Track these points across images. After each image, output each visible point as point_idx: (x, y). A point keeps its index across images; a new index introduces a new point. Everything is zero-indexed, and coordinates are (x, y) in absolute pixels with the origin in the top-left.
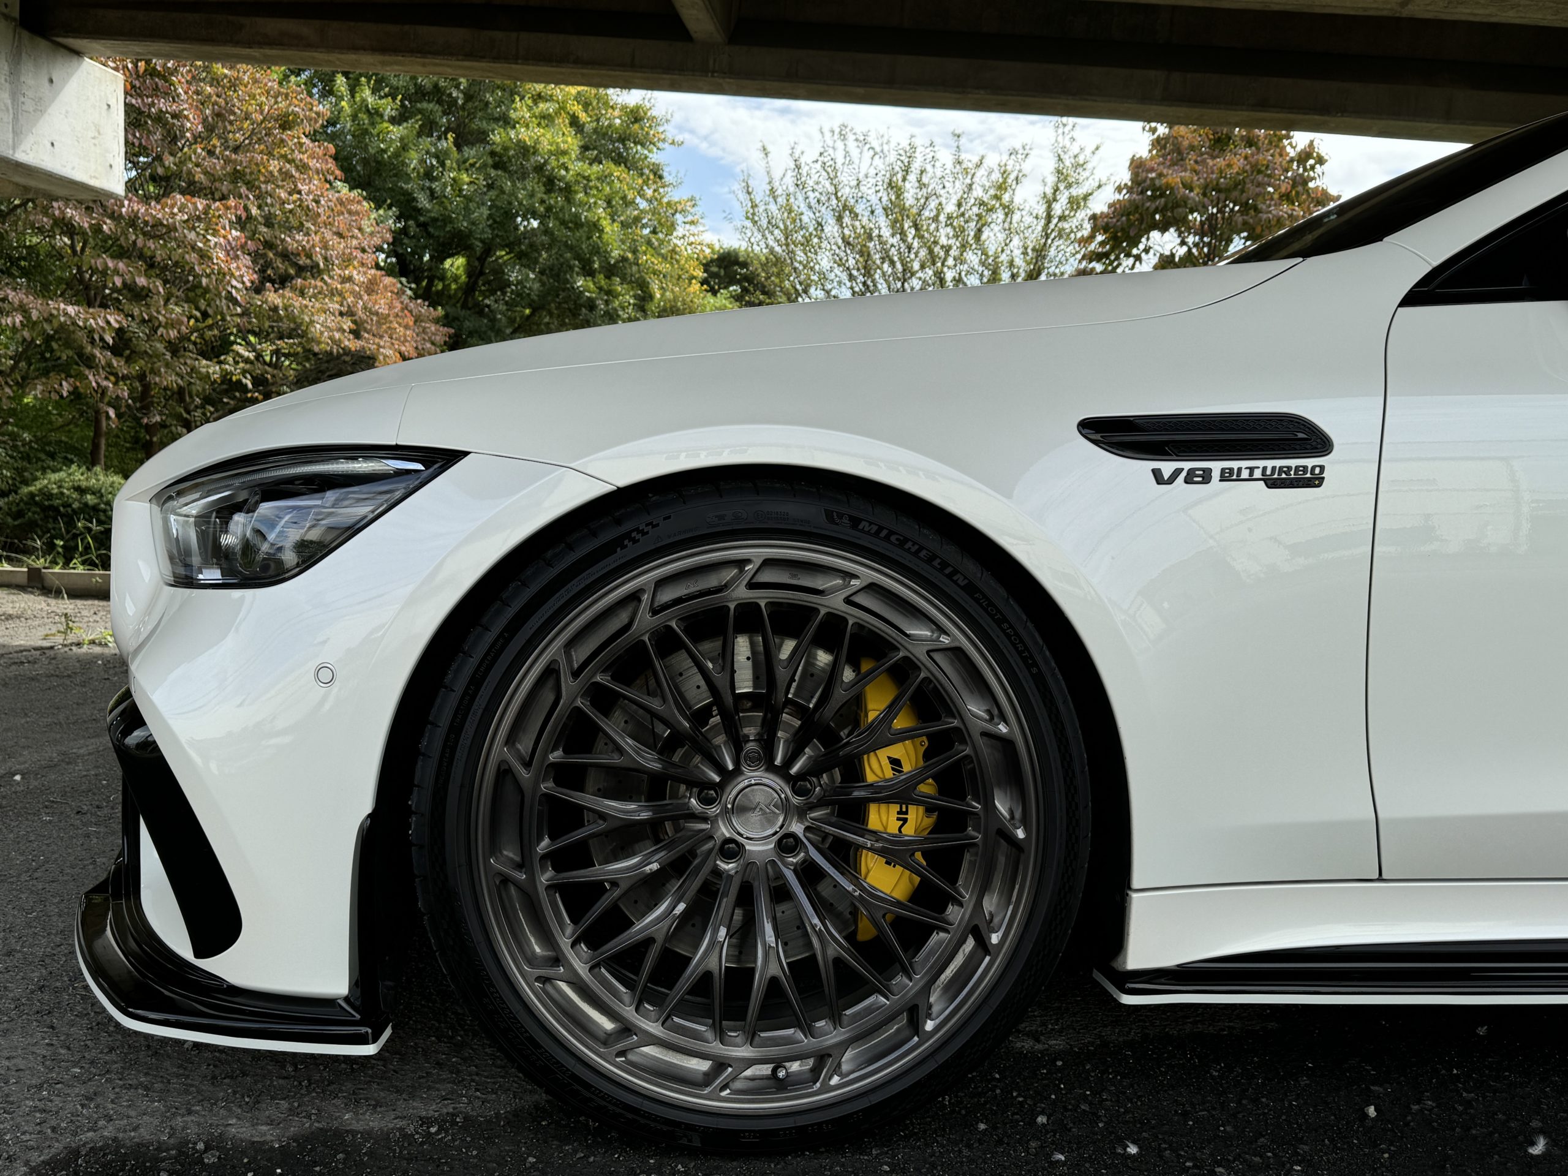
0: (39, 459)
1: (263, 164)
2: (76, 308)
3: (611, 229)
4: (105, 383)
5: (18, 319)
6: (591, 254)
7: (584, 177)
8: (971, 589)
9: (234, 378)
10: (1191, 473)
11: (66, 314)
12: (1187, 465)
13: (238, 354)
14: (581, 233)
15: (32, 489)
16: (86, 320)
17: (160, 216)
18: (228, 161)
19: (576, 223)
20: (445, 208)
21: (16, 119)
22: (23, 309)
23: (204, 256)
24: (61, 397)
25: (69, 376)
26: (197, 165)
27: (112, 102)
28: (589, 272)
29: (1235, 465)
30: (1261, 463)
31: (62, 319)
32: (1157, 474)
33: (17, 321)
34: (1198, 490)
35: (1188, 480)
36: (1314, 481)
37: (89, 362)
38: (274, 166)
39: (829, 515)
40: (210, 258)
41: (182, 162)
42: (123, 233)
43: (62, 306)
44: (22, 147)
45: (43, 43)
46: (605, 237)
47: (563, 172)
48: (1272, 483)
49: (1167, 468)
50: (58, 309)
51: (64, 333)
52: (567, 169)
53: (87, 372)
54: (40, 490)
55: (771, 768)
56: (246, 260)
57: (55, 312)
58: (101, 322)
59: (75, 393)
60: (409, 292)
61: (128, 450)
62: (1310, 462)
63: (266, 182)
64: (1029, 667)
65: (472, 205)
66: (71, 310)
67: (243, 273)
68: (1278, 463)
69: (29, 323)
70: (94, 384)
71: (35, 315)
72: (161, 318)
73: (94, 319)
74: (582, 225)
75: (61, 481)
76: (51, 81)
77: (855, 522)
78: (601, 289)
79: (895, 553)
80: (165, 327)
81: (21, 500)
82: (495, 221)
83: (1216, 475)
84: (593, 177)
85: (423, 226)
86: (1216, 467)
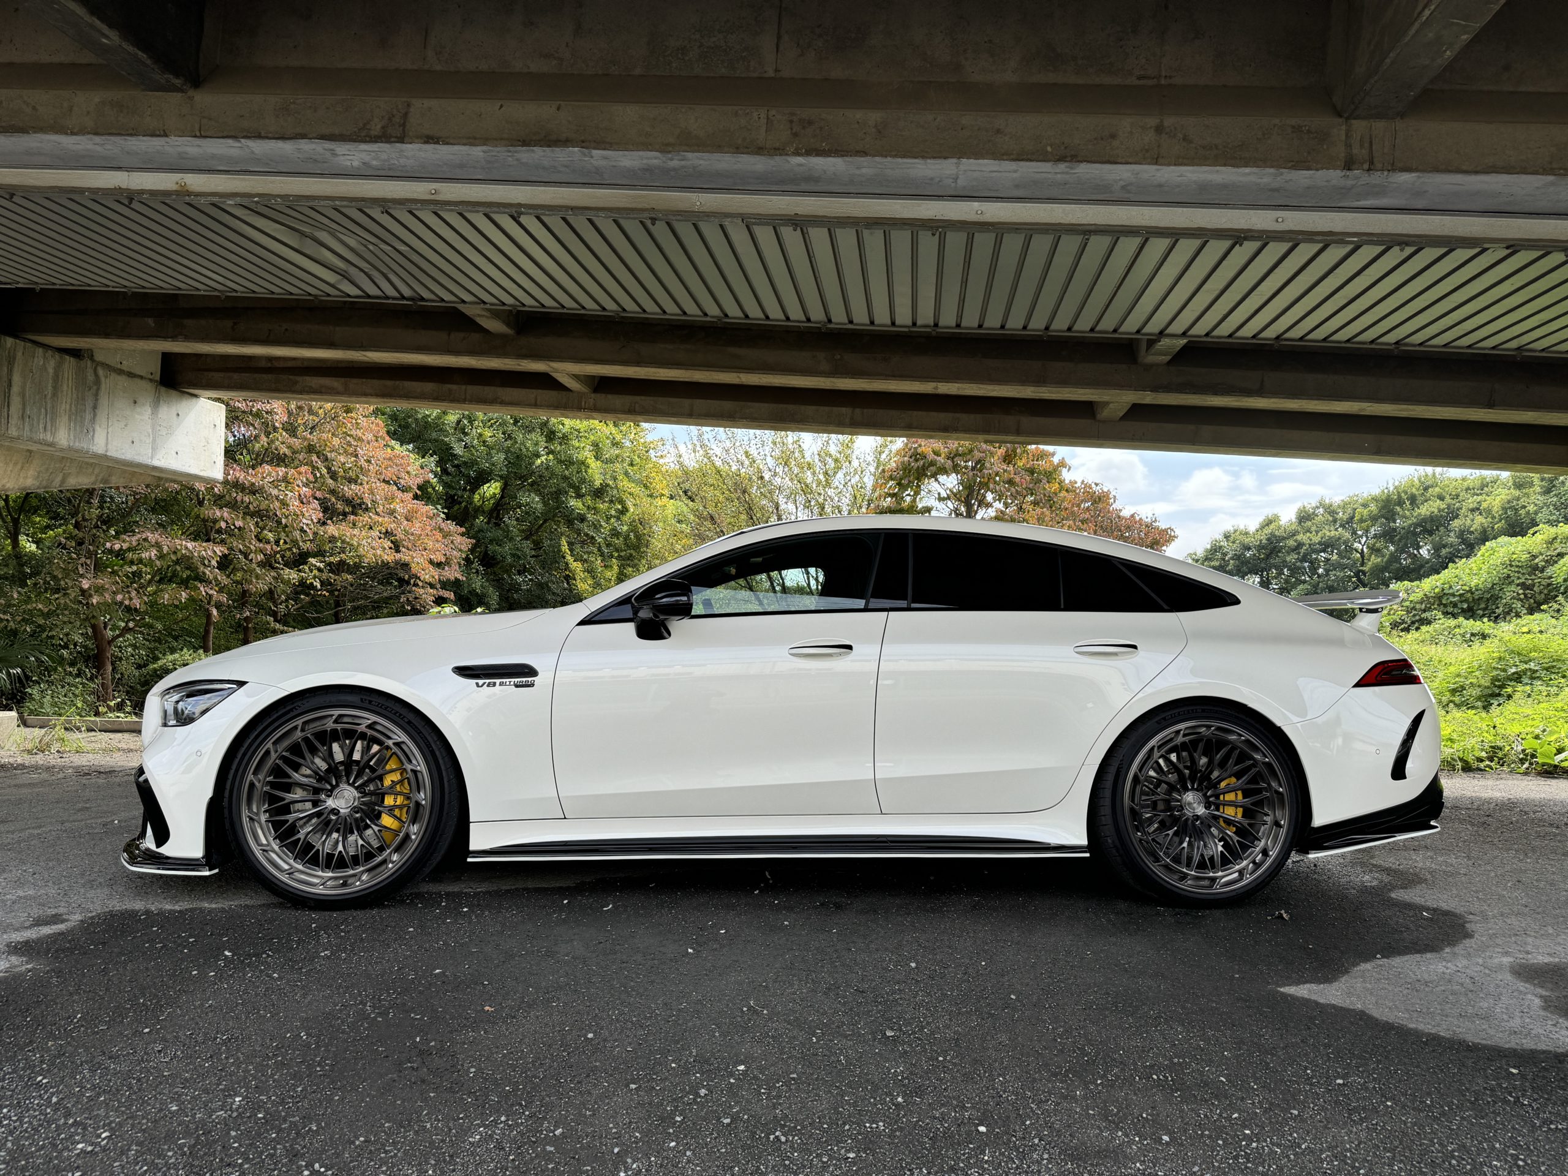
0: (166, 642)
1: (328, 440)
2: (193, 544)
3: (594, 464)
4: (211, 592)
5: (154, 553)
6: (579, 482)
7: (576, 430)
8: (409, 723)
9: (308, 582)
10: (489, 683)
11: (187, 548)
12: (487, 681)
13: (312, 565)
14: (573, 469)
15: (155, 666)
16: (200, 552)
17: (253, 480)
18: (305, 439)
19: (569, 462)
20: (473, 455)
21: (154, 440)
22: (158, 545)
23: (284, 504)
24: (181, 602)
25: (187, 588)
26: (283, 443)
27: (218, 423)
28: (579, 496)
29: (504, 680)
30: (513, 680)
31: (184, 552)
32: (477, 684)
33: (153, 554)
34: (491, 689)
35: (488, 686)
36: (532, 685)
37: (202, 579)
38: (336, 442)
39: (362, 700)
40: (288, 505)
41: (272, 441)
42: (228, 491)
43: (184, 543)
44: (157, 457)
45: (174, 393)
46: (590, 471)
47: (561, 426)
48: (517, 686)
49: (481, 682)
50: (181, 545)
51: (186, 561)
52: (563, 424)
53: (199, 585)
54: (161, 666)
55: (349, 784)
56: (316, 504)
57: (179, 547)
58: (210, 553)
59: (191, 599)
60: (443, 516)
61: (232, 633)
62: (530, 679)
63: (331, 452)
64: (428, 748)
65: (493, 452)
66: (190, 545)
67: (312, 513)
68: (519, 680)
69: (161, 557)
70: (204, 593)
71: (165, 549)
72: (252, 547)
73: (205, 550)
74: (573, 463)
75: (175, 660)
76: (178, 415)
77: (370, 702)
78: (588, 507)
79: (384, 712)
80: (255, 553)
81: (148, 673)
82: (510, 462)
83: (498, 684)
84: (582, 430)
85: (457, 466)
86: (498, 681)
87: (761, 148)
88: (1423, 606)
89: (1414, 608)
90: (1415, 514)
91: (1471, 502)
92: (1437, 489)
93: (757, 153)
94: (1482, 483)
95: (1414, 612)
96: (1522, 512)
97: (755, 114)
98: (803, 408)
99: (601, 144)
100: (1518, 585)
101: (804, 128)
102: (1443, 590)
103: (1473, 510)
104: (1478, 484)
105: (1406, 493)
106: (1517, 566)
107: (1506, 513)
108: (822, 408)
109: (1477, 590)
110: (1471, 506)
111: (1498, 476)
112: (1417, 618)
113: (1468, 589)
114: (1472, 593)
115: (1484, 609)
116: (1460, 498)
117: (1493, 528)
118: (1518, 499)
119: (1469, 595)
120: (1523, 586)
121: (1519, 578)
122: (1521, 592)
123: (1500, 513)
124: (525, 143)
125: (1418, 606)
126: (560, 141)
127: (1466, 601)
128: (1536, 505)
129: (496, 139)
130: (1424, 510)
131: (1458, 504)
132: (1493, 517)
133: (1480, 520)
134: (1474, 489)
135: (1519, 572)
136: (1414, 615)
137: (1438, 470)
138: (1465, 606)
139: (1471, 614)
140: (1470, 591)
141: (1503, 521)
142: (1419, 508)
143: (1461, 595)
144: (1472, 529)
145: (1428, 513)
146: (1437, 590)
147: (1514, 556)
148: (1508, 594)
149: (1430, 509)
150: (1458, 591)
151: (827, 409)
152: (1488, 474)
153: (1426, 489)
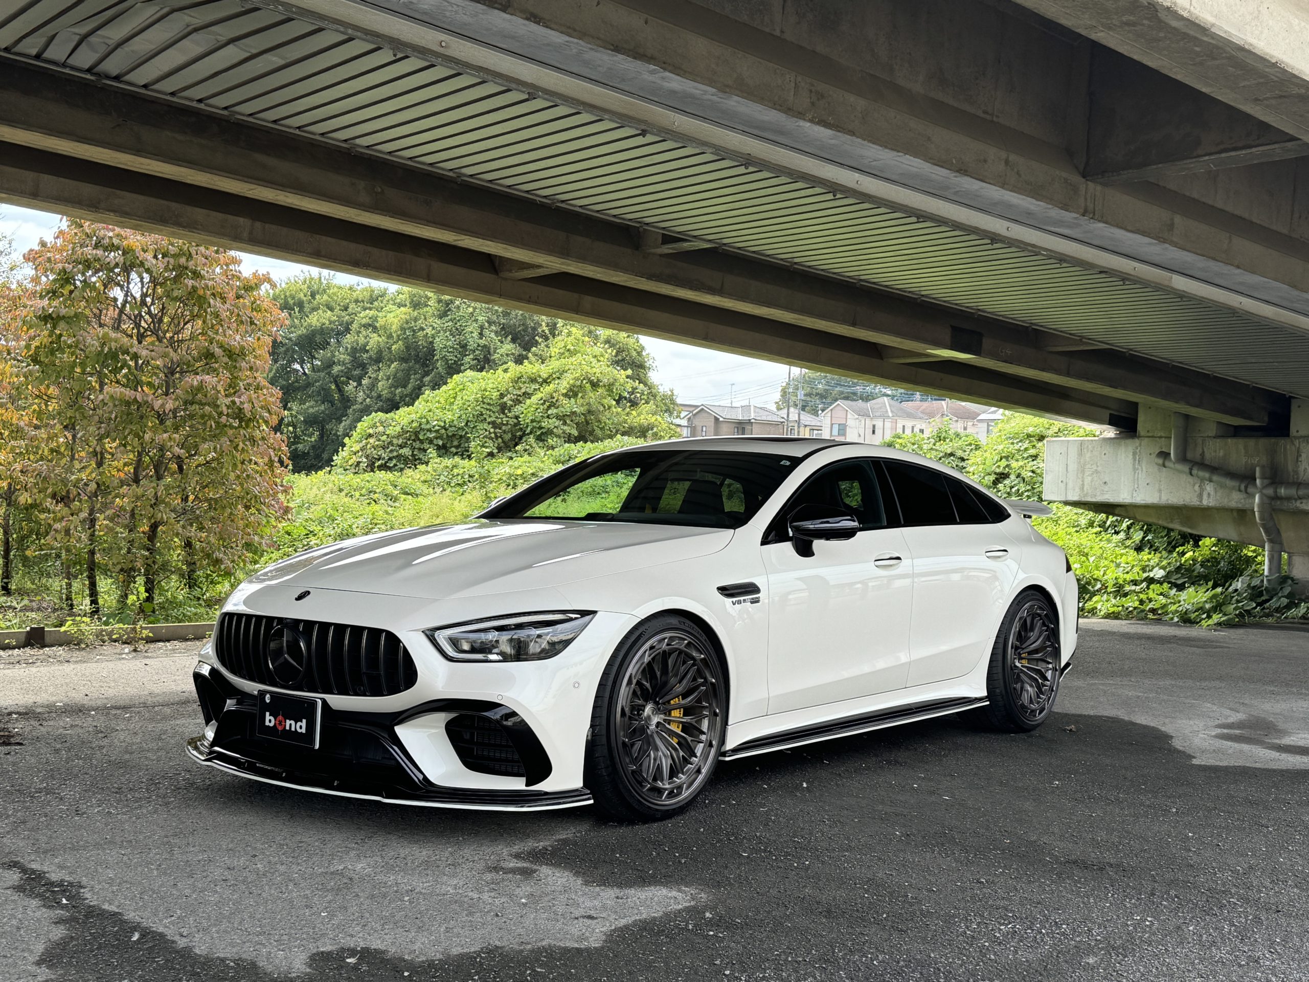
12: (737, 599)
30: (749, 597)
32: (733, 602)
34: (740, 605)
35: (738, 603)
36: (758, 601)
39: (679, 622)
48: (752, 603)
62: (757, 596)
68: (752, 597)
83: (742, 601)
86: (742, 599)
87: (789, 109)
88: (400, 441)
89: (391, 443)
90: (305, 324)
91: (364, 316)
92: (325, 297)
93: (785, 113)
94: (371, 296)
95: (391, 448)
96: (420, 334)
97: (788, 76)
98: (189, 209)
99: (677, 70)
100: (489, 423)
101: (818, 99)
102: (421, 424)
103: (366, 326)
104: (367, 295)
105: (293, 298)
106: (489, 404)
107: (405, 333)
108: (214, 214)
109: (450, 426)
110: (364, 321)
111: (386, 290)
112: (395, 454)
113: (442, 424)
114: (446, 430)
115: (457, 447)
116: (350, 310)
117: (389, 349)
118: (416, 320)
119: (443, 431)
120: (493, 424)
121: (490, 416)
122: (492, 430)
123: (399, 332)
124: (617, 49)
125: (395, 441)
126: (646, 56)
127: (441, 437)
128: (433, 328)
129: (593, 37)
130: (315, 320)
131: (347, 317)
132: (390, 336)
133: (375, 341)
134: (363, 301)
135: (490, 410)
136: (391, 451)
137: (325, 272)
138: (440, 443)
139: (444, 451)
140: (444, 428)
141: (400, 342)
142: (307, 317)
143: (437, 431)
144: (367, 348)
145: (318, 324)
146: (415, 425)
147: (487, 393)
148: (481, 432)
149: (321, 320)
150: (434, 426)
151: (220, 215)
152: (378, 285)
153: (313, 295)
